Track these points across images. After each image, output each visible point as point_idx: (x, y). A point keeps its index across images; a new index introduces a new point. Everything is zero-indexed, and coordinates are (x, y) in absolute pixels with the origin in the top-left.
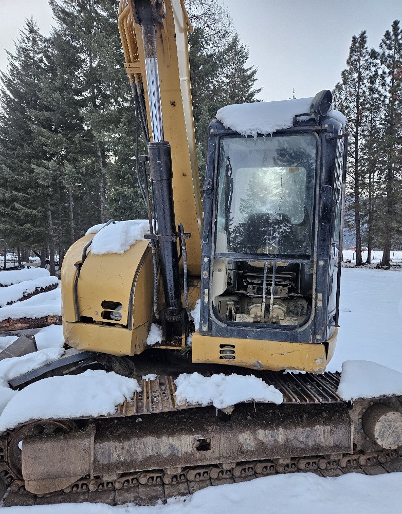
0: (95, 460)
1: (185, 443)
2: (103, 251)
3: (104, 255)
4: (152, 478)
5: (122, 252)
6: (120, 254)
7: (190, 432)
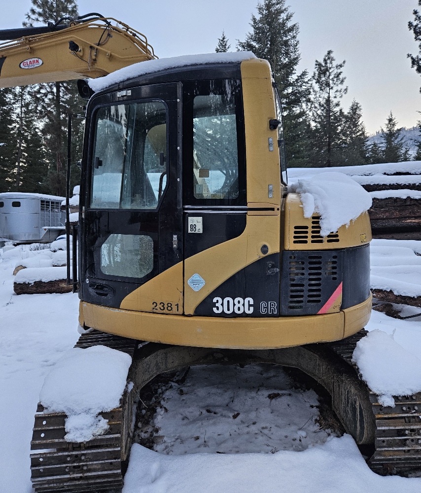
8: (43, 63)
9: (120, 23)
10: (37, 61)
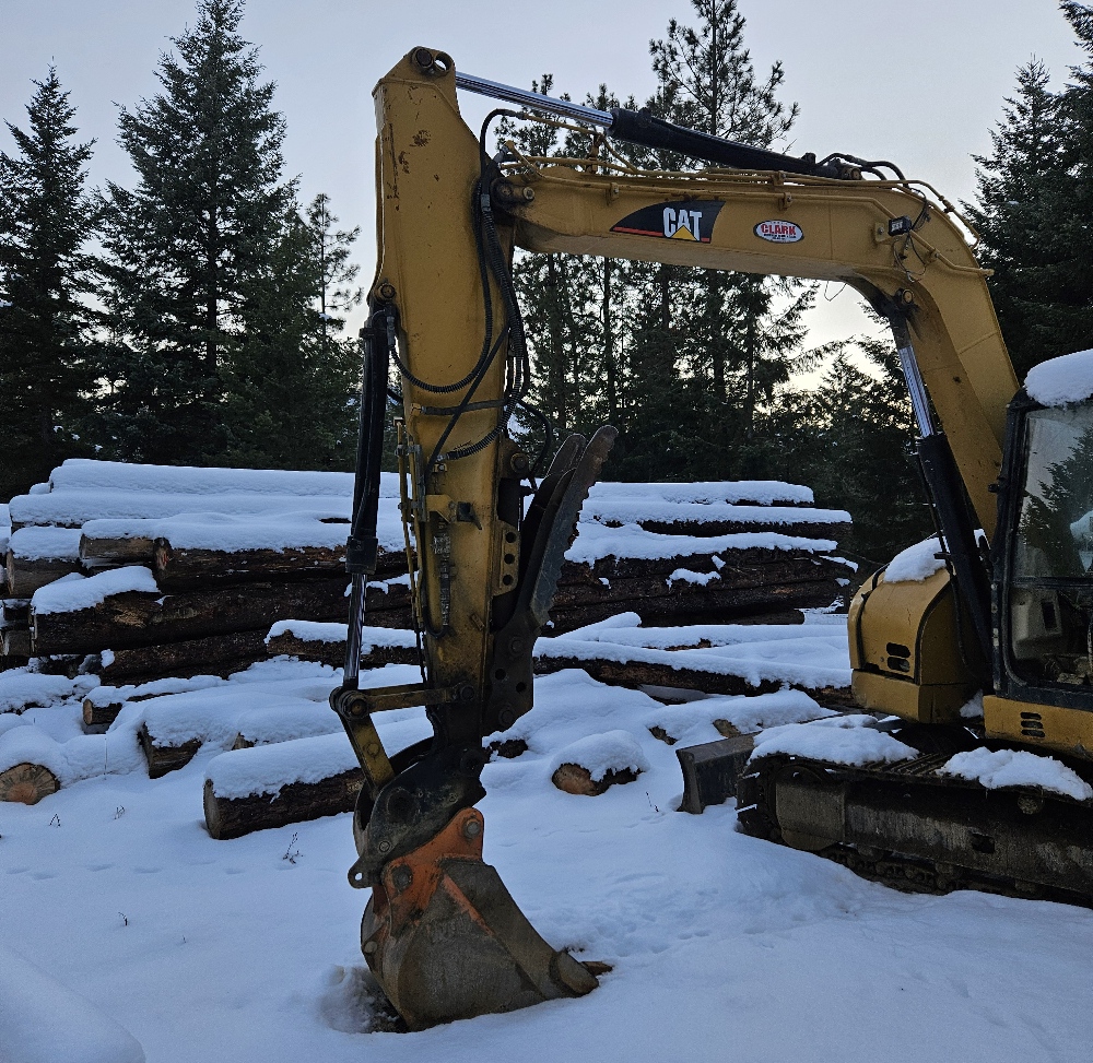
0: (847, 823)
1: (957, 835)
2: (897, 579)
3: (899, 583)
4: (922, 875)
5: (922, 578)
6: (918, 582)
7: (963, 821)
8: (803, 237)
9: (941, 198)
10: (792, 231)
